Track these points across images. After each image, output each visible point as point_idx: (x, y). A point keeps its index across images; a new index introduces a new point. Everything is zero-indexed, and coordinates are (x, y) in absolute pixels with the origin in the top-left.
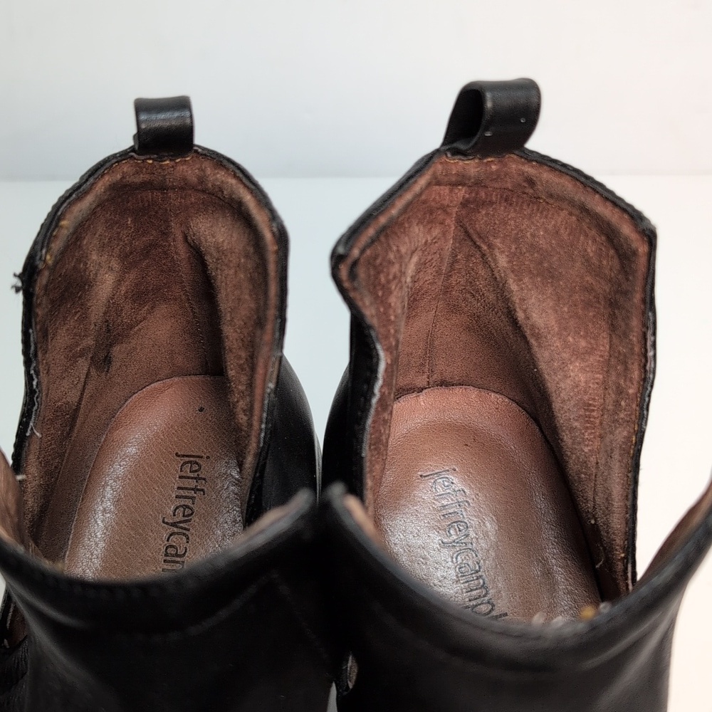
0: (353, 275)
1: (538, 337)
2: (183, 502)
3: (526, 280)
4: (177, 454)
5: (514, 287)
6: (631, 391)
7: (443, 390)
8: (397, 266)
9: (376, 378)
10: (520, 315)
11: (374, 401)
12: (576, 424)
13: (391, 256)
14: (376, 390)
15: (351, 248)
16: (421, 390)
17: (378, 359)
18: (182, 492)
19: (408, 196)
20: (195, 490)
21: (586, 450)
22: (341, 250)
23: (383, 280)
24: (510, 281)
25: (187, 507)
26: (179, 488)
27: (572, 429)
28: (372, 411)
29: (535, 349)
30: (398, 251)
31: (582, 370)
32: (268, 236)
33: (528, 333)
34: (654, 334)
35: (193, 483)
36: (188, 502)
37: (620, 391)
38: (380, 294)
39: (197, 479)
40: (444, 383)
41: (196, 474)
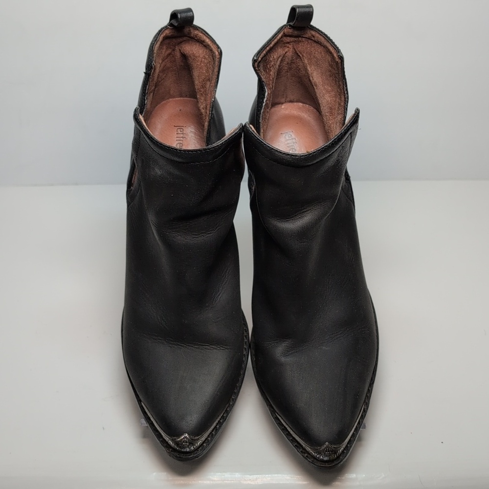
0: (258, 66)
1: (316, 86)
2: (180, 142)
3: (313, 67)
4: (174, 126)
5: (309, 70)
6: (342, 104)
7: (291, 103)
8: (273, 62)
9: (265, 97)
10: (311, 79)
11: (264, 104)
12: (327, 114)
13: (271, 59)
14: (265, 101)
15: (258, 58)
16: (282, 103)
17: (265, 92)
18: (178, 139)
19: (276, 40)
20: (182, 137)
21: (330, 122)
22: (255, 58)
23: (269, 67)
24: (308, 67)
25: (181, 143)
26: (177, 137)
27: (326, 116)
28: (263, 108)
29: (316, 90)
30: (274, 57)
31: (329, 96)
32: (217, 53)
33: (313, 84)
34: (346, 86)
35: (182, 135)
36: (181, 142)
37: (339, 104)
38: (268, 71)
39: (183, 134)
40: (291, 101)
41: (182, 133)
